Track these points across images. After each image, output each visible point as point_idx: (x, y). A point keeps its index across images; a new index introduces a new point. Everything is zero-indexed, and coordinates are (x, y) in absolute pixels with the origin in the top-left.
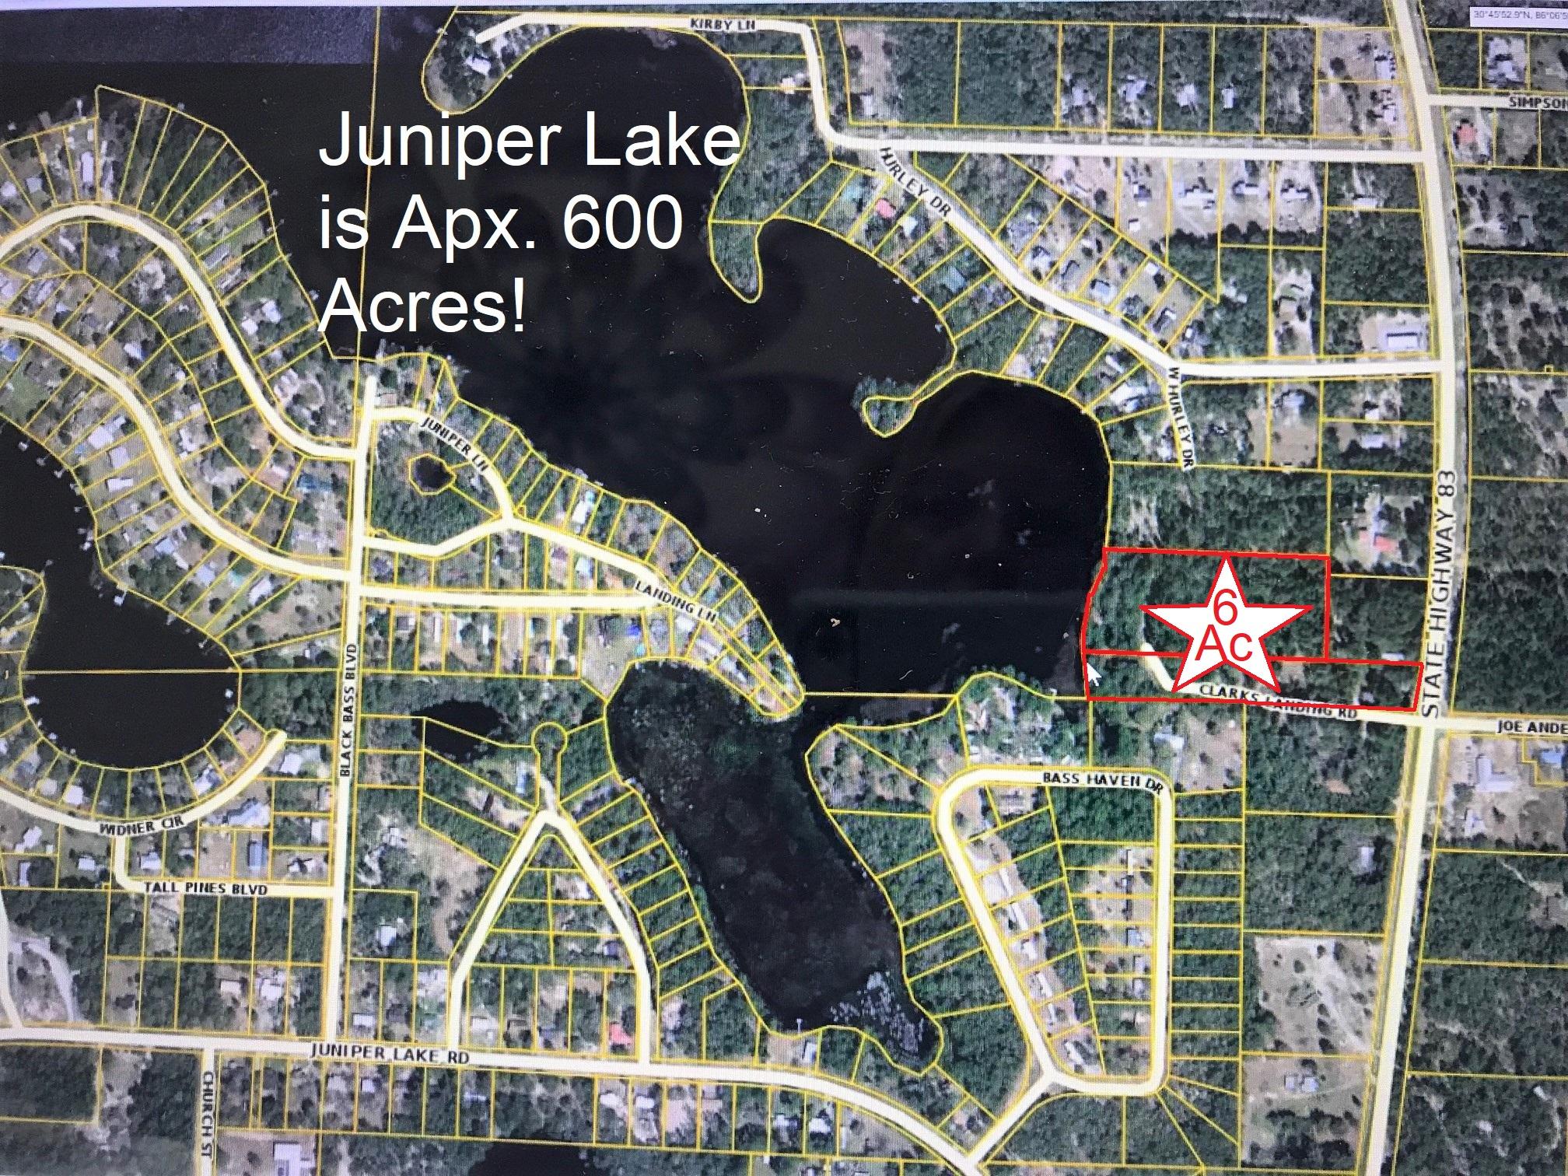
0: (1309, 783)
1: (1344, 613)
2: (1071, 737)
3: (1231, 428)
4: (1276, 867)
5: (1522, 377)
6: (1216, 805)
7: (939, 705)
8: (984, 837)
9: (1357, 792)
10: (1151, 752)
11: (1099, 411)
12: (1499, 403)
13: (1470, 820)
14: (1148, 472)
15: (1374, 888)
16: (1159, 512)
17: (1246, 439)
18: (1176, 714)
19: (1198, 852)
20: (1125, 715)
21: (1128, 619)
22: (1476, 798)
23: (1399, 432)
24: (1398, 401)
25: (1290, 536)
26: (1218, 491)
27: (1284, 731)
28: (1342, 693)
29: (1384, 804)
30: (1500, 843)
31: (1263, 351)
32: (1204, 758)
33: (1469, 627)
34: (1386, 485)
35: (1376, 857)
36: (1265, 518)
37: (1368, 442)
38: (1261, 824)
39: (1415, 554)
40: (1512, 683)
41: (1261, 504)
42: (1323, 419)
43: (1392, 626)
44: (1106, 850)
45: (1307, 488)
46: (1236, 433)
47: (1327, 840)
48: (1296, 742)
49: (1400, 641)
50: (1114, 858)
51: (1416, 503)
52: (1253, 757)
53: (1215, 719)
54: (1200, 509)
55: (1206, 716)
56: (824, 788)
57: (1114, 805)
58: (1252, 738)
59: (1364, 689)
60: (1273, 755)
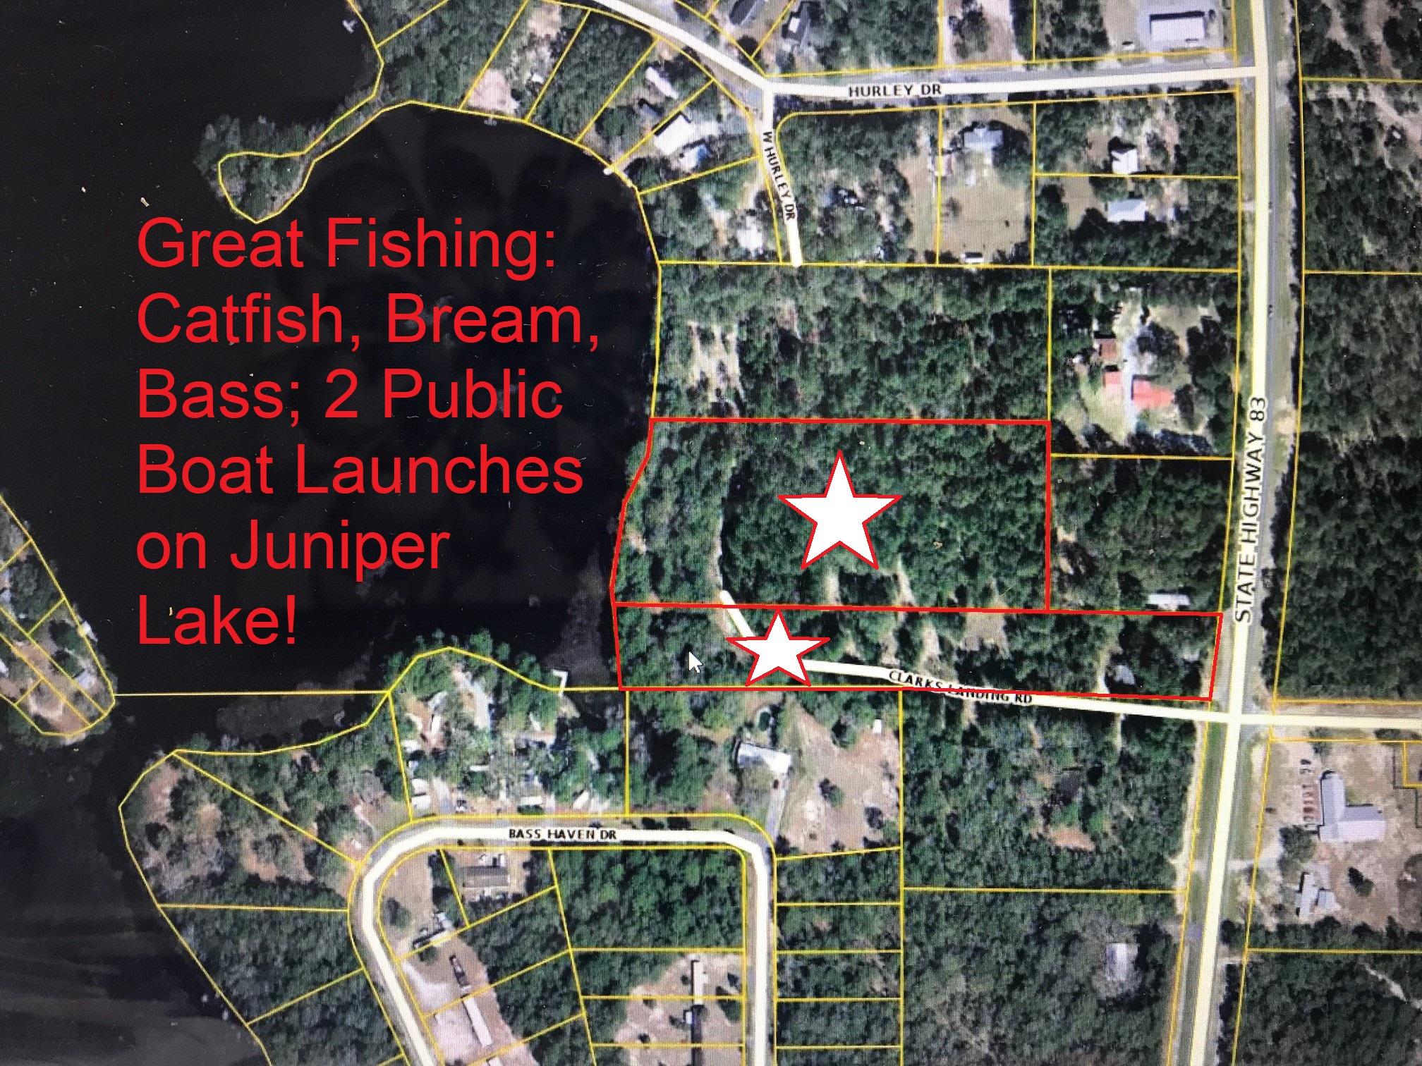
0: (1018, 834)
1: (1080, 520)
2: (591, 758)
3: (871, 191)
4: (960, 984)
5: (1392, 89)
6: (850, 874)
7: (359, 708)
8: (437, 941)
9: (1104, 846)
10: (733, 779)
11: (636, 168)
12: (1354, 134)
13: (1310, 893)
14: (725, 277)
15: (1138, 1019)
16: (743, 349)
17: (898, 211)
18: (776, 710)
19: (819, 961)
20: (686, 715)
21: (692, 542)
22: (1322, 851)
23: (1174, 189)
24: (1171, 137)
25: (979, 384)
26: (847, 309)
27: (971, 737)
28: (1076, 667)
29: (1157, 866)
30: (1363, 931)
31: (929, 54)
32: (828, 790)
33: (1304, 542)
34: (1151, 287)
35: (1140, 963)
36: (931, 354)
37: (1120, 212)
38: (934, 906)
39: (1205, 412)
40: (1382, 641)
41: (926, 330)
42: (1038, 173)
43: (1166, 543)
44: (657, 962)
45: (1007, 299)
46: (881, 200)
47: (1051, 933)
48: (994, 759)
49: (1178, 570)
50: (669, 975)
51: (1205, 321)
52: (916, 785)
53: (848, 719)
54: (816, 340)
55: (831, 713)
56: (150, 862)
57: (669, 881)
58: (915, 754)
59: (1116, 659)
60: (953, 783)
